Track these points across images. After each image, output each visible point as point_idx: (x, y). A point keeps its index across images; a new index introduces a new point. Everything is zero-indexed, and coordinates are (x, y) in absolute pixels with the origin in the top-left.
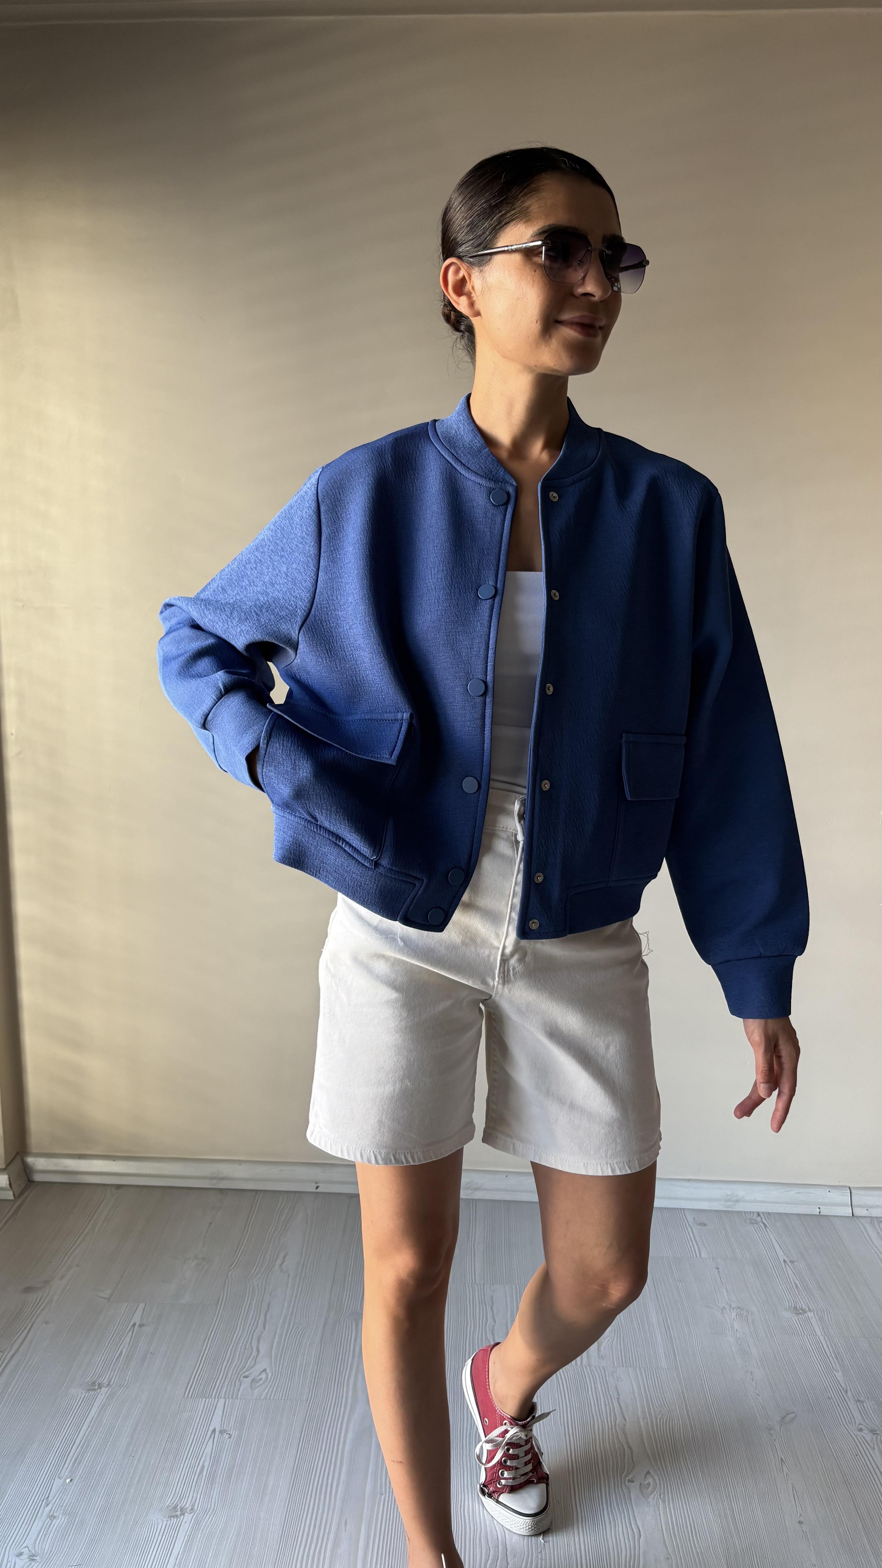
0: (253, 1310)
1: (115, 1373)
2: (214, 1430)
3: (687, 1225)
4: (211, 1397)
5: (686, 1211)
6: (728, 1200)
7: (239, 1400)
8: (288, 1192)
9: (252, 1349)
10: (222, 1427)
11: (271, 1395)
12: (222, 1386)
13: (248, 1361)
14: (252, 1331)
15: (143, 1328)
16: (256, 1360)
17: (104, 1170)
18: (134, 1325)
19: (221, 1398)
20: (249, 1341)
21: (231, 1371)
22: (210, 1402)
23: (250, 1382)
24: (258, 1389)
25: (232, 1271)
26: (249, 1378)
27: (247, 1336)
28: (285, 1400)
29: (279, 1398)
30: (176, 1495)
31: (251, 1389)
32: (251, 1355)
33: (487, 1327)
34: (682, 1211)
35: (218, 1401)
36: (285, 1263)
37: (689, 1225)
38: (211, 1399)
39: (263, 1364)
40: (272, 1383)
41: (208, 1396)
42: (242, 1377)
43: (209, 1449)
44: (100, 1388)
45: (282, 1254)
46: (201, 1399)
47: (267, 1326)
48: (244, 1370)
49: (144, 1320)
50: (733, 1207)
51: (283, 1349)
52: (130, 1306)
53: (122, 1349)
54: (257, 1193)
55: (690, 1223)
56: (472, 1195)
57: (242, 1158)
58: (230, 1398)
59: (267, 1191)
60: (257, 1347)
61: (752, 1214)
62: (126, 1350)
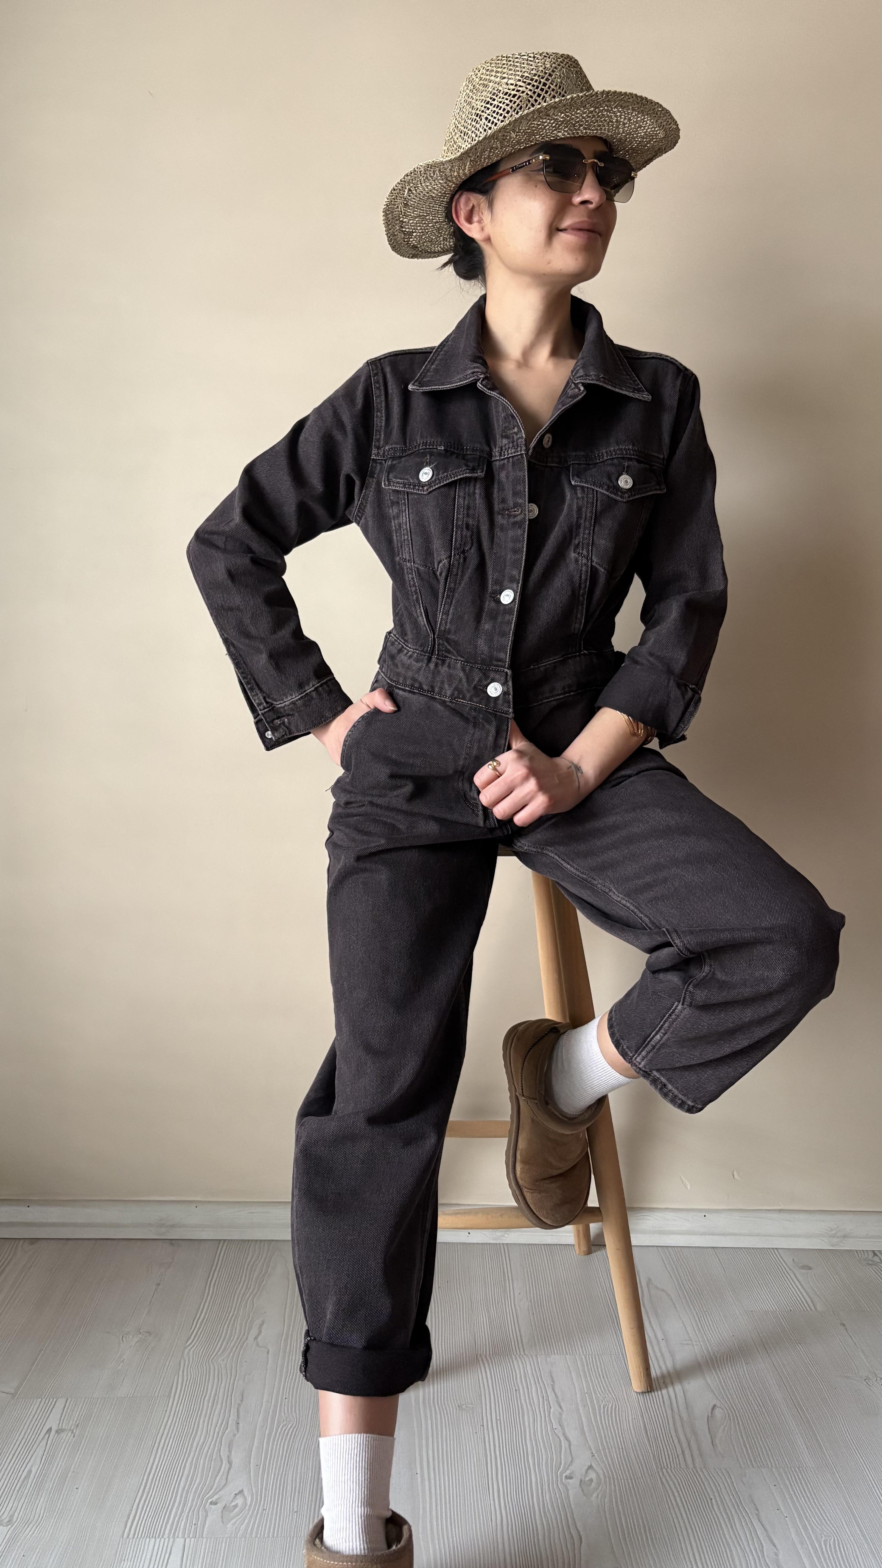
0: (220, 1402)
1: (20, 1504)
3: (787, 1269)
4: (163, 1537)
5: (780, 1251)
6: (834, 1236)
7: (205, 1539)
8: (261, 1241)
9: (222, 1461)
11: (252, 1529)
12: (179, 1518)
13: (216, 1479)
14: (220, 1435)
15: (63, 1435)
16: (227, 1478)
18: (50, 1430)
19: (178, 1537)
20: (216, 1448)
21: (192, 1495)
22: (161, 1545)
23: (220, 1511)
24: (232, 1522)
25: (189, 1348)
26: (218, 1505)
27: (213, 1442)
28: (273, 1536)
29: (264, 1534)
31: (223, 1522)
32: (220, 1470)
33: (551, 1415)
34: (776, 1252)
35: (174, 1542)
36: (262, 1334)
37: (790, 1269)
38: (163, 1540)
39: (238, 1482)
40: (254, 1510)
41: (158, 1537)
42: (208, 1504)
45: (257, 1322)
46: (148, 1540)
47: (241, 1425)
48: (211, 1492)
49: (64, 1424)
50: (841, 1244)
51: (266, 1457)
52: (45, 1403)
53: (32, 1467)
54: (219, 1244)
55: (791, 1268)
56: (502, 1238)
57: (198, 1199)
58: (191, 1536)
59: (232, 1240)
60: (228, 1457)
61: (866, 1253)
62: (37, 1466)
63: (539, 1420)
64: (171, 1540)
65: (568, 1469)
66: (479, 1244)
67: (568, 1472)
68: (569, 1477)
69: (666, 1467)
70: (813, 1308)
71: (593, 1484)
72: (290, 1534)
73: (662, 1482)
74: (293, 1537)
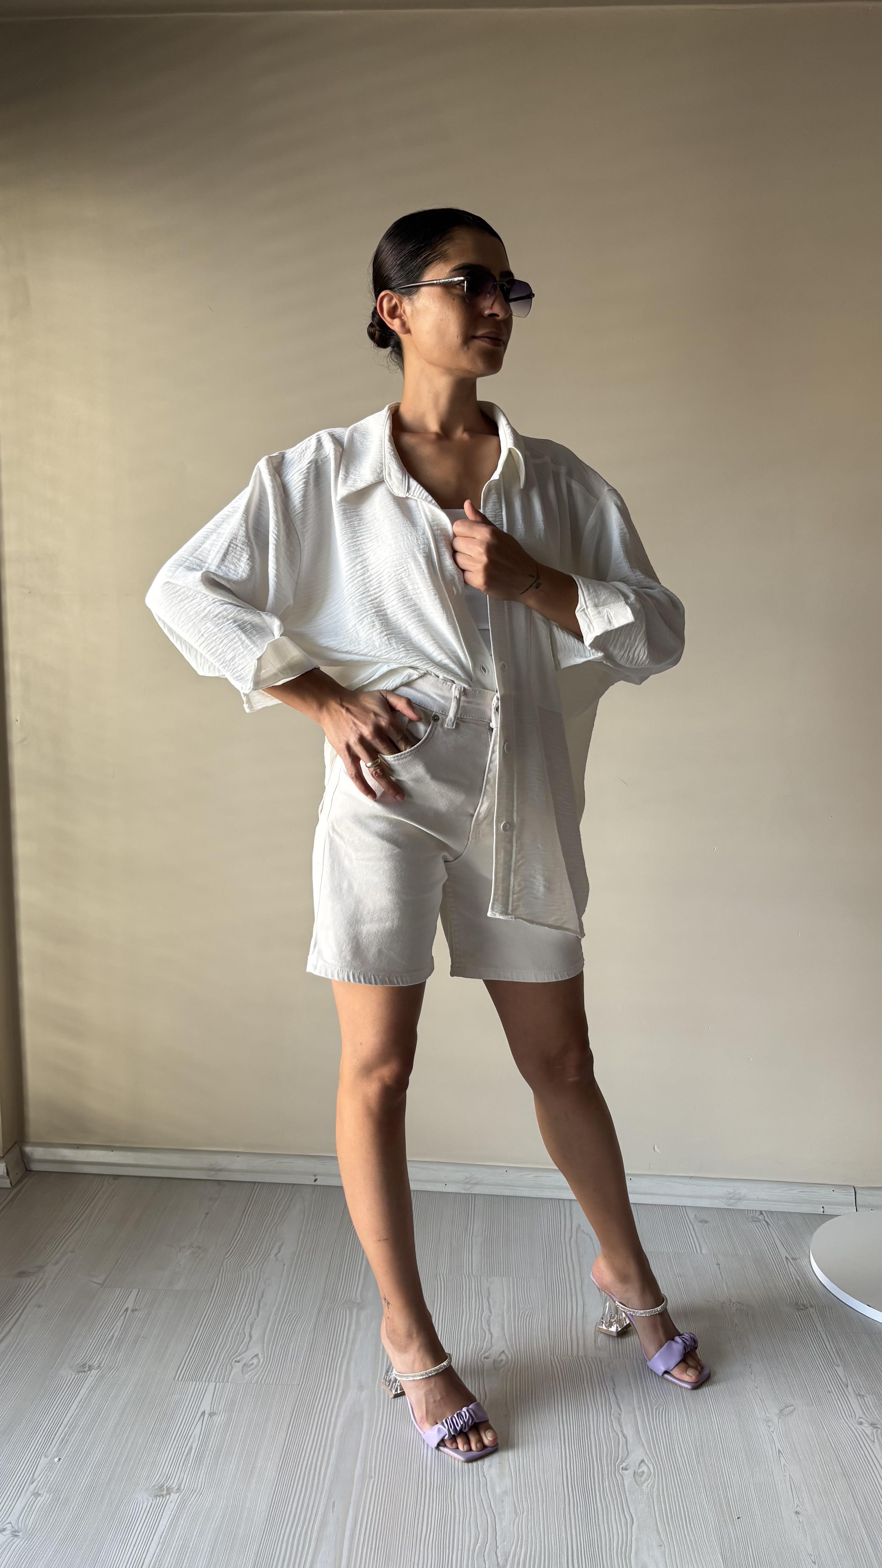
0: (246, 1297)
1: (106, 1356)
2: (204, 1413)
3: (689, 1222)
4: (201, 1380)
5: (687, 1208)
6: (731, 1198)
7: (230, 1384)
8: (286, 1184)
9: (245, 1335)
10: (212, 1409)
11: (262, 1379)
12: (213, 1370)
13: (240, 1346)
14: (245, 1319)
15: (136, 1313)
16: (248, 1346)
17: (101, 1160)
18: (127, 1309)
19: (211, 1381)
20: (242, 1327)
21: (223, 1355)
22: (200, 1385)
23: (241, 1366)
24: (249, 1373)
25: (228, 1259)
26: (240, 1363)
27: (240, 1322)
28: (276, 1384)
29: (270, 1382)
30: (162, 1476)
31: (243, 1374)
32: (243, 1342)
34: (684, 1208)
35: (208, 1384)
36: (281, 1252)
38: (201, 1383)
39: (256, 1349)
40: (264, 1367)
41: (198, 1381)
42: (233, 1361)
43: (197, 1431)
44: (91, 1370)
45: (278, 1244)
46: (191, 1382)
47: (260, 1313)
48: (236, 1354)
49: (137, 1305)
50: (735, 1205)
51: (276, 1335)
52: (124, 1291)
53: (114, 1333)
54: (255, 1185)
55: (691, 1220)
56: (471, 1189)
57: (240, 1150)
58: (220, 1381)
59: (265, 1183)
60: (250, 1333)
61: (754, 1212)
62: (118, 1333)
63: (473, 1321)
64: (207, 1383)
65: (487, 1352)
66: (453, 1193)
67: (486, 1355)
68: (487, 1358)
69: (557, 1354)
70: (699, 1252)
71: (502, 1363)
72: (287, 1382)
73: (552, 1363)
74: (289, 1385)
